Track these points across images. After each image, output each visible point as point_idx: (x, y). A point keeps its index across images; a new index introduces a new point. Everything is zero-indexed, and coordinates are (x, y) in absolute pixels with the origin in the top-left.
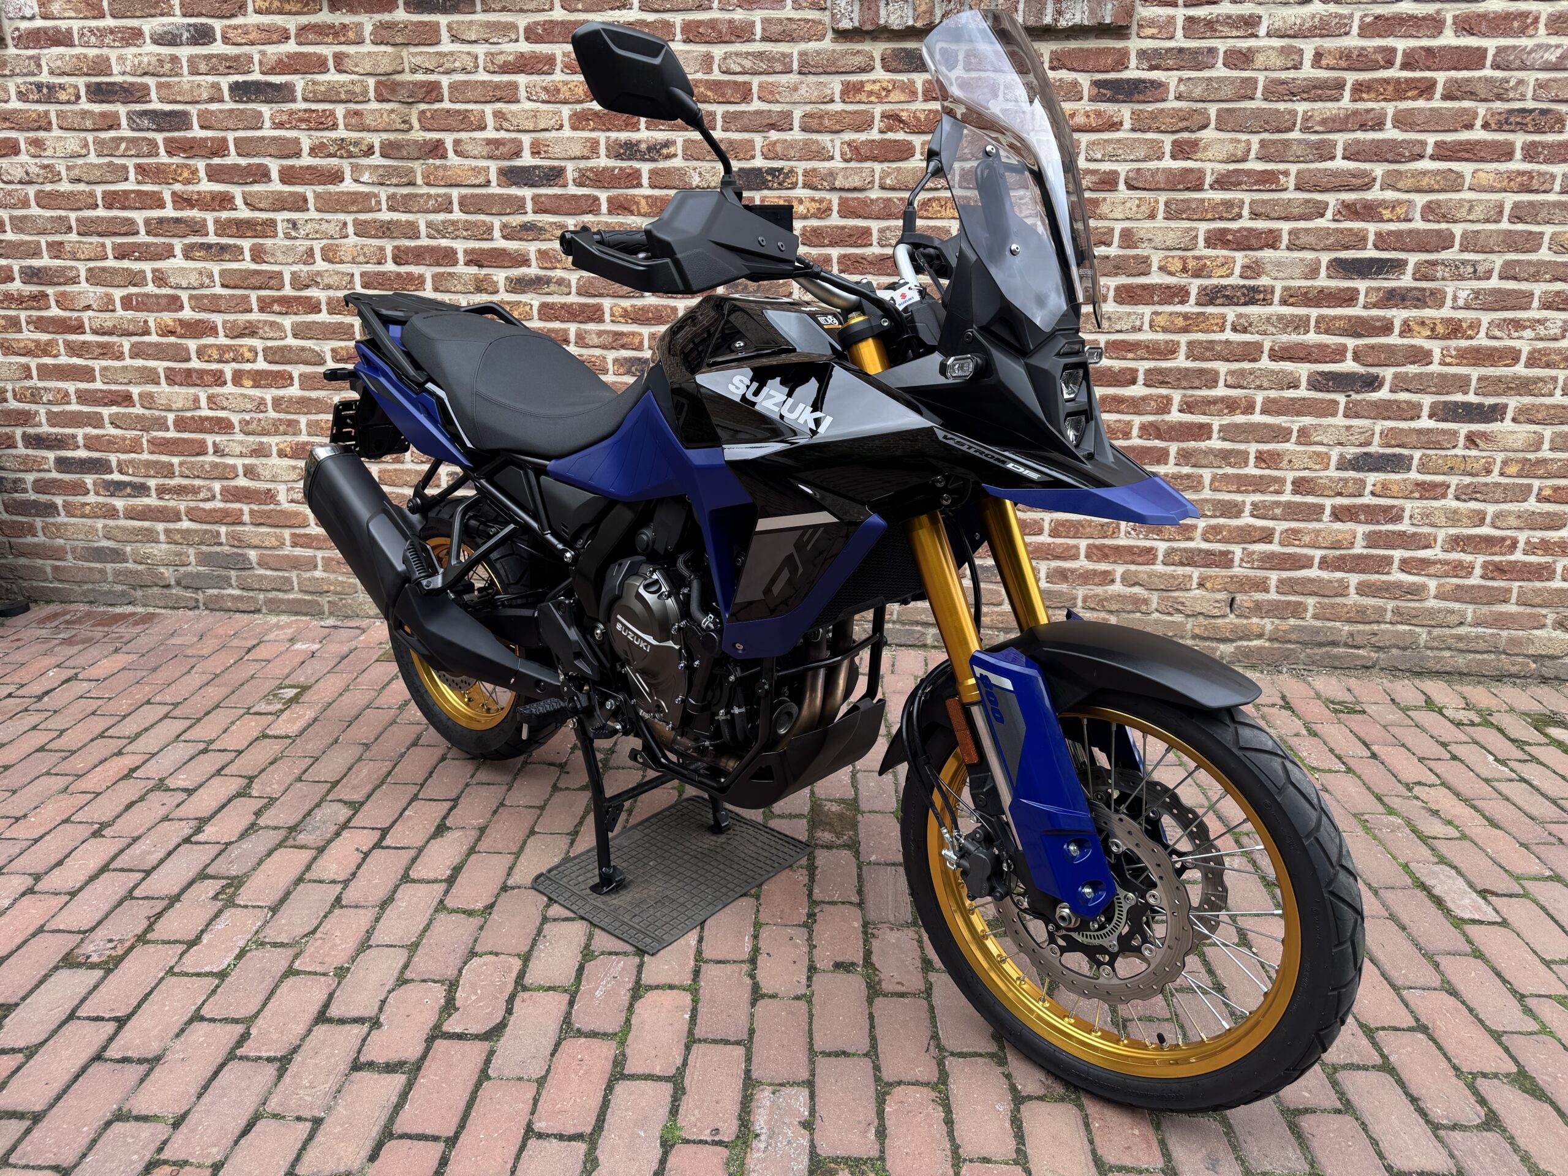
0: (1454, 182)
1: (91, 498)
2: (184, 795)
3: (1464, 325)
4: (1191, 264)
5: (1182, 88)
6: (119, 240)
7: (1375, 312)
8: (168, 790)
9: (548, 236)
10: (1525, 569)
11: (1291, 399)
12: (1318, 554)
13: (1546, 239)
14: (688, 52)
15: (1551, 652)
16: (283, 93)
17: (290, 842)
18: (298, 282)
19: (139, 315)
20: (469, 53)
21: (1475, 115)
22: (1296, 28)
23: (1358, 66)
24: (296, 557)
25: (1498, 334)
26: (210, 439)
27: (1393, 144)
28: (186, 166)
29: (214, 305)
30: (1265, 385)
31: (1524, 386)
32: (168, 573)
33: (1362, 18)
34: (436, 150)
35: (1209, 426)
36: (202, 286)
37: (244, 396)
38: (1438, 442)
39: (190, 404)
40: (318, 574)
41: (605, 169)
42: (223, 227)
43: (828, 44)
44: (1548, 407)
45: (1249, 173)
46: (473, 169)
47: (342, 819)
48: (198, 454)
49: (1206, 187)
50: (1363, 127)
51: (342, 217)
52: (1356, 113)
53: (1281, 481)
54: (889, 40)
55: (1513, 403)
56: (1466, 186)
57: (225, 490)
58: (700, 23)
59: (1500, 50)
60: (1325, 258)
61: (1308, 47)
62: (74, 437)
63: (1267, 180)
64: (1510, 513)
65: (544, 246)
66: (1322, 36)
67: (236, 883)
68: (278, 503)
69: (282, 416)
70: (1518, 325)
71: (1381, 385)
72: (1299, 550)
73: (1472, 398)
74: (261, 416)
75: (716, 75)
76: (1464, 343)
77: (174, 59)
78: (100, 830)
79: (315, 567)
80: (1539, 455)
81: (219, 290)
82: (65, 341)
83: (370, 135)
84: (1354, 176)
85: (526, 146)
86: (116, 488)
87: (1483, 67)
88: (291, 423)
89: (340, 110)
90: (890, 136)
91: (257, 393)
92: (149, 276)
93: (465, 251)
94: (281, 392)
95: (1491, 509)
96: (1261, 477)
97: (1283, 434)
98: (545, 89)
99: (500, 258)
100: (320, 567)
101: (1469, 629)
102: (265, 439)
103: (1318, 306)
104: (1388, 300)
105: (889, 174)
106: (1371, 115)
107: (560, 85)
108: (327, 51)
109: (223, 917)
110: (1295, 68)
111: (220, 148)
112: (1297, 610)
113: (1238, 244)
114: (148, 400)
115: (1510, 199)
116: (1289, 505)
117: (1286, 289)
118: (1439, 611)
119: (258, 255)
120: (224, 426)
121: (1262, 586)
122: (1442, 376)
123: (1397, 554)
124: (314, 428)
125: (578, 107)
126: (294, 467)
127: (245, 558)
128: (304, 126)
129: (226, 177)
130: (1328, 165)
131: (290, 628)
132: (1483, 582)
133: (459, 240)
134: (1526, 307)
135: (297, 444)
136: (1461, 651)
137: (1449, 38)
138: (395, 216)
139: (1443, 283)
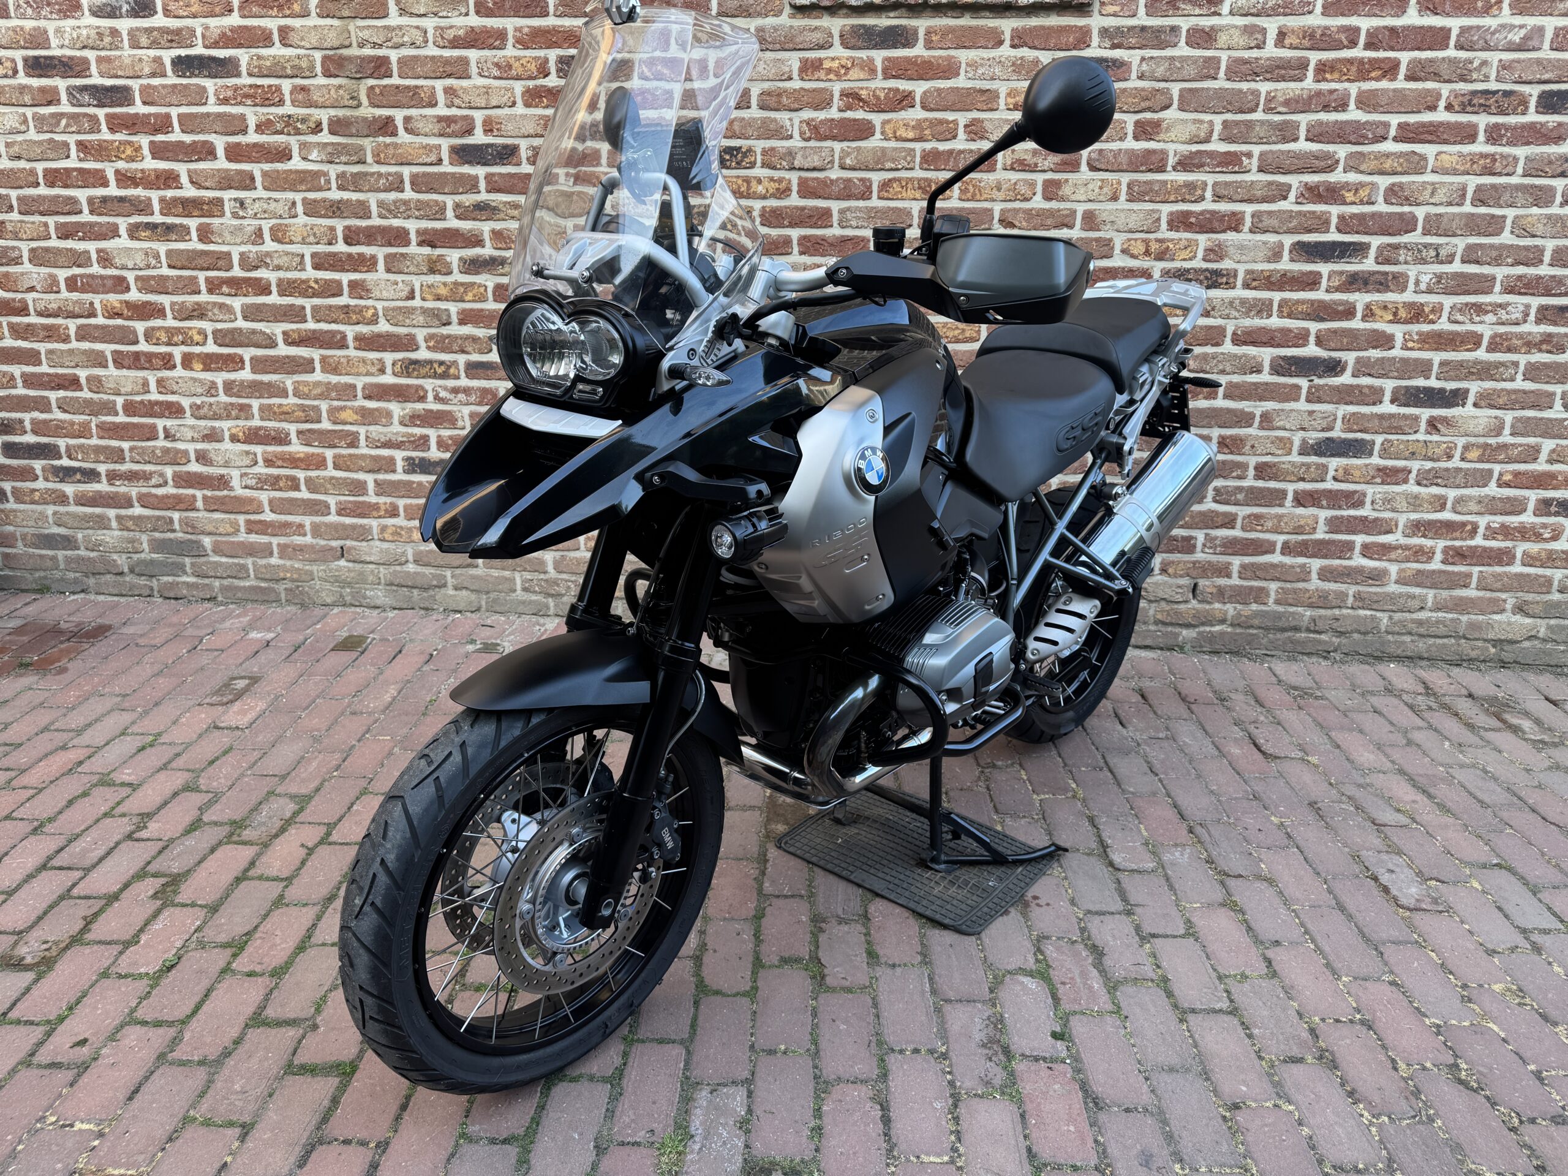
0: (1417, 164)
1: (40, 484)
2: (127, 790)
3: (1427, 310)
4: (1154, 247)
5: (1145, 67)
6: (62, 219)
7: (1338, 296)
8: (111, 784)
9: (501, 215)
10: (1485, 554)
11: (1254, 384)
12: (1280, 539)
13: (1509, 222)
15: (1510, 636)
16: (225, 67)
17: (235, 838)
18: (246, 263)
19: (85, 296)
20: (417, 27)
21: (1439, 96)
22: (1259, 6)
23: (1322, 46)
24: (251, 543)
25: (1460, 318)
26: (160, 423)
27: (1357, 125)
28: (130, 143)
29: (161, 286)
30: (1228, 369)
31: (1485, 371)
32: (121, 560)
34: (386, 127)
36: (148, 267)
37: (195, 380)
38: (1400, 428)
39: (139, 388)
40: (274, 561)
42: (168, 207)
43: (785, 20)
44: (1509, 392)
45: (1211, 154)
46: (425, 147)
47: (288, 815)
48: (148, 439)
49: (1169, 168)
50: (1326, 108)
51: (290, 195)
52: (1319, 93)
53: (1244, 466)
54: (847, 16)
55: (1474, 387)
56: (1430, 168)
57: (177, 476)
59: (1464, 30)
60: (1288, 240)
61: (1272, 25)
62: (21, 421)
63: (1230, 161)
64: (1470, 498)
65: (498, 226)
66: (1285, 15)
67: (175, 881)
68: (232, 489)
69: (234, 400)
70: (1479, 309)
71: (1343, 370)
72: (1261, 536)
73: (1433, 383)
74: (212, 400)
76: (1426, 328)
77: (114, 32)
78: (42, 825)
79: (271, 554)
80: (1500, 440)
81: (165, 271)
82: (9, 324)
83: (317, 111)
84: (1317, 158)
85: (479, 123)
86: (65, 474)
87: (1447, 47)
88: (243, 407)
89: (286, 85)
90: (849, 114)
91: (208, 376)
92: (94, 256)
93: (418, 232)
94: (232, 376)
95: (1452, 494)
96: (1224, 462)
97: (1245, 419)
98: (497, 65)
99: (453, 238)
100: (276, 554)
101: (1430, 614)
102: (217, 424)
103: (1280, 290)
104: (1351, 283)
105: (849, 154)
106: (1335, 96)
107: (512, 61)
108: (272, 24)
109: (161, 917)
110: (1258, 47)
112: (1259, 595)
113: (1201, 227)
114: (96, 384)
115: (1473, 182)
116: (1251, 490)
118: (1401, 595)
119: (205, 234)
120: (176, 411)
121: (1224, 571)
122: (1403, 360)
123: (1359, 539)
124: (267, 412)
125: (531, 84)
126: (247, 453)
127: (199, 544)
128: (249, 102)
129: (170, 154)
130: (1291, 146)
131: (246, 615)
132: (1444, 567)
133: (411, 220)
134: (1488, 291)
135: (250, 429)
136: (1422, 636)
137: (1412, 17)
138: (346, 195)
139: (1405, 266)
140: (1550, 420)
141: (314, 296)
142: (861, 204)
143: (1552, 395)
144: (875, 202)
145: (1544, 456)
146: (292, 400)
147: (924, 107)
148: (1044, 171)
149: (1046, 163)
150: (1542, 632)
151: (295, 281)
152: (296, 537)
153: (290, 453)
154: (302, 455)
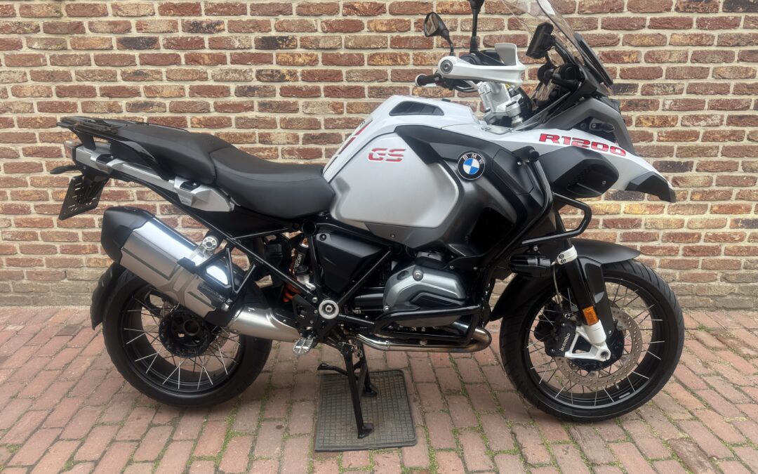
0: (661, 41)
3: (670, 119)
9: (150, 78)
10: (705, 250)
13: (711, 71)
15: (720, 293)
21: (671, 3)
24: (11, 272)
25: (687, 123)
27: (628, 20)
31: (702, 152)
34: (78, 28)
40: (25, 281)
41: (182, 38)
44: (715, 163)
46: (102, 40)
50: (612, 11)
51: (23, 69)
52: (608, 3)
55: (696, 161)
56: (668, 43)
64: (696, 220)
65: (149, 84)
70: (697, 118)
73: (674, 159)
76: (669, 129)
79: (23, 277)
80: (711, 188)
83: (36, 20)
84: (608, 38)
85: (133, 25)
89: (16, 5)
90: (349, 17)
93: (101, 89)
95: (687, 218)
99: (122, 92)
100: (25, 278)
101: (678, 283)
104: (629, 106)
105: (350, 40)
106: (616, 4)
115: (691, 50)
122: (658, 147)
123: (639, 245)
124: (16, 196)
125: (164, 2)
126: (5, 220)
130: (594, 32)
131: (6, 315)
132: (684, 258)
133: (96, 82)
134: (701, 109)
135: (5, 206)
138: (56, 68)
139: (657, 96)
140: (737, 177)
141: (41, 127)
142: (358, 68)
143: (738, 163)
144: (366, 67)
145: (734, 196)
146: (30, 188)
147: (391, 13)
148: (459, 48)
149: (461, 43)
150: (737, 290)
151: (28, 119)
152: (37, 267)
153: (31, 219)
154: (38, 220)
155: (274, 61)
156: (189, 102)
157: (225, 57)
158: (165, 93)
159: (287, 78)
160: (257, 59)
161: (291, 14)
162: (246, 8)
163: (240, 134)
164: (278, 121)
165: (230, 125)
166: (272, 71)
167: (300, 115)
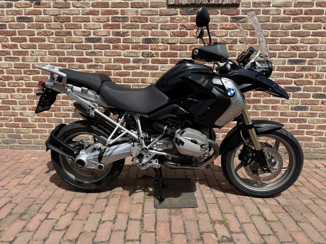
0: (317, 41)
3: (320, 75)
7: (299, 72)
9: (97, 55)
14: (132, 10)
16: (29, 20)
18: (34, 67)
20: (77, 10)
21: (322, 26)
22: (279, 5)
23: (294, 14)
24: (33, 135)
26: (11, 106)
27: (303, 32)
28: (6, 38)
29: (12, 72)
33: (294, 3)
34: (69, 33)
35: (260, 100)
36: (9, 68)
37: (20, 95)
38: (315, 103)
39: (6, 97)
40: (39, 139)
41: (112, 38)
42: (15, 53)
43: (166, 8)
45: (269, 39)
46: (78, 38)
47: (36, 210)
48: (8, 110)
50: (295, 28)
51: (45, 50)
52: (294, 25)
53: (278, 113)
54: (182, 7)
56: (320, 42)
57: (15, 119)
58: (135, 3)
60: (287, 59)
61: (282, 9)
63: (273, 41)
65: (96, 57)
66: (285, 7)
68: (28, 122)
69: (30, 100)
71: (301, 90)
73: (322, 93)
74: (24, 100)
75: (139, 15)
76: (320, 80)
77: (2, 11)
79: (38, 138)
81: (13, 69)
83: (52, 30)
84: (293, 40)
85: (92, 33)
87: (323, 14)
88: (32, 102)
89: (45, 24)
90: (182, 30)
91: (23, 94)
93: (77, 58)
96: (273, 112)
97: (278, 102)
98: (97, 19)
99: (85, 60)
100: (39, 138)
101: (323, 148)
102: (25, 106)
103: (285, 71)
104: (302, 69)
105: (182, 39)
106: (297, 25)
107: (100, 18)
108: (42, 9)
110: (279, 14)
111: (14, 33)
116: (279, 119)
117: (278, 67)
118: (316, 144)
119: (24, 60)
120: (15, 103)
122: (315, 87)
123: (306, 130)
125: (105, 23)
126: (33, 113)
127: (20, 136)
128: (35, 28)
129: (15, 40)
130: (287, 37)
131: (31, 153)
133: (75, 56)
135: (33, 107)
136: (321, 153)
137: (315, 8)
138: (59, 50)
139: (315, 65)
142: (185, 51)
144: (188, 51)
148: (229, 44)
149: (229, 41)
152: (45, 133)
153: (43, 113)
154: (46, 113)
155: (150, 48)
156: (113, 65)
157: (129, 46)
158: (103, 61)
159: (155, 55)
160: (143, 48)
161: (158, 29)
162: (139, 26)
163: (134, 79)
164: (150, 74)
165: (129, 75)
166: (148, 53)
167: (159, 71)
